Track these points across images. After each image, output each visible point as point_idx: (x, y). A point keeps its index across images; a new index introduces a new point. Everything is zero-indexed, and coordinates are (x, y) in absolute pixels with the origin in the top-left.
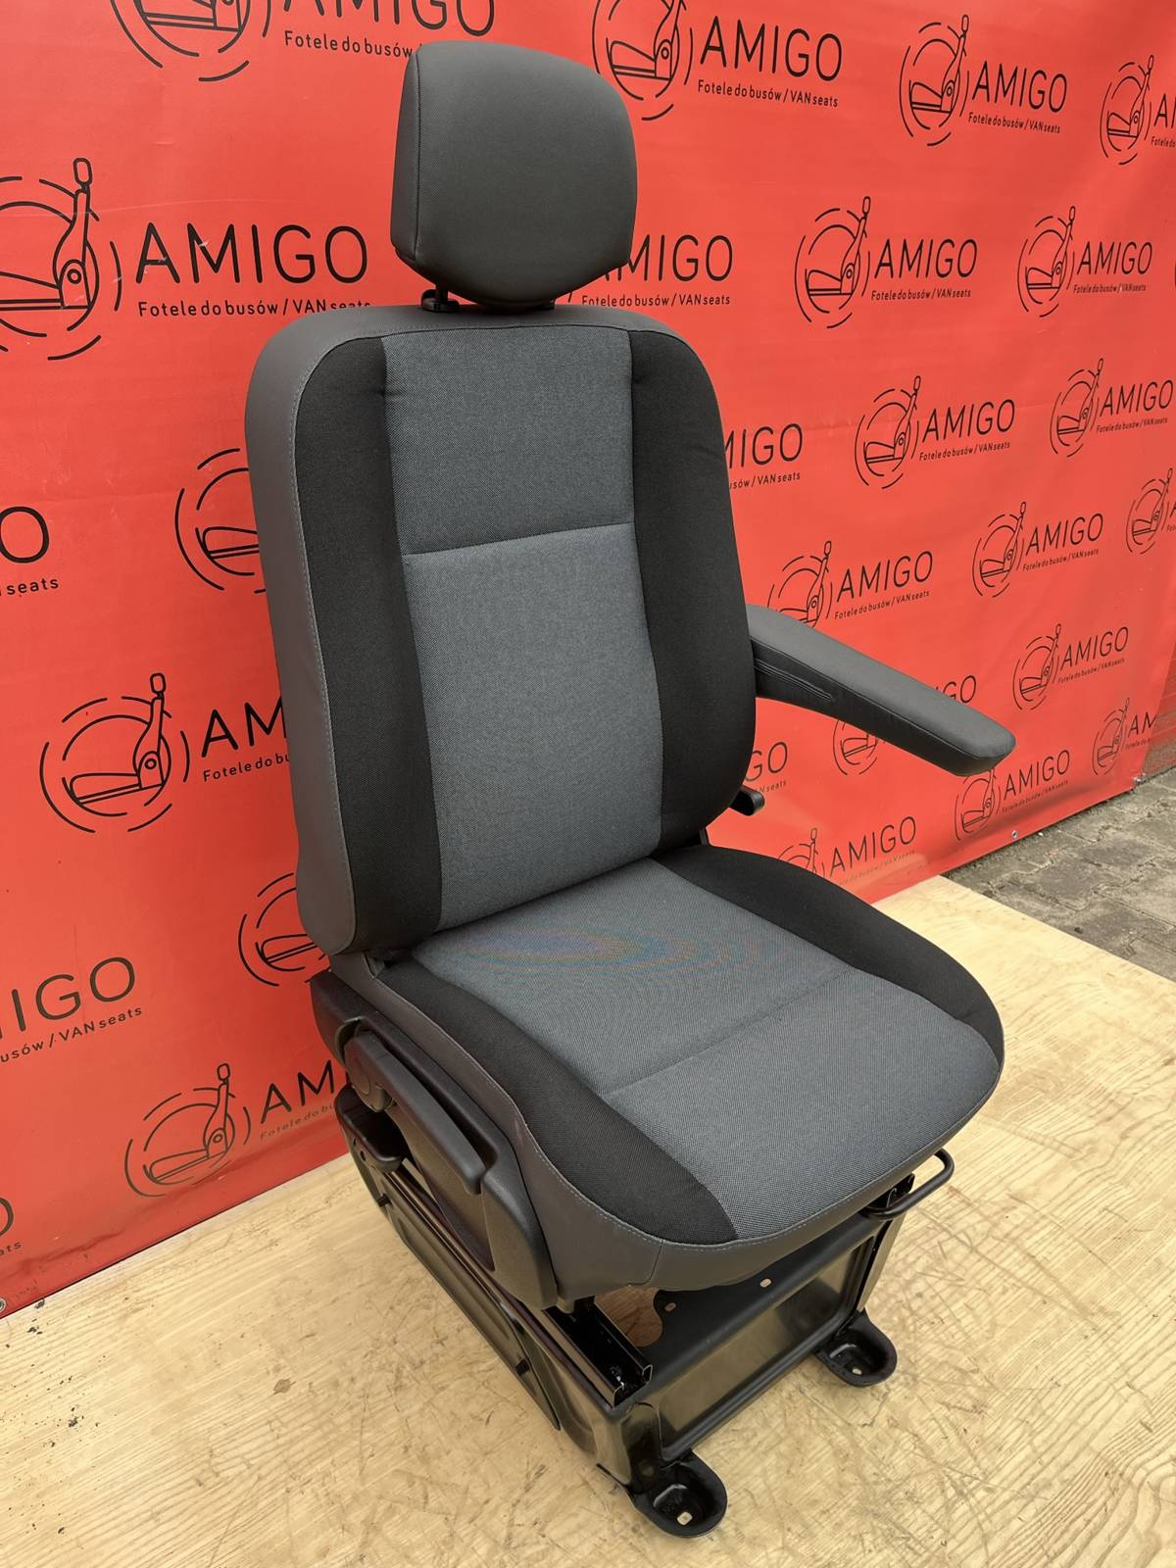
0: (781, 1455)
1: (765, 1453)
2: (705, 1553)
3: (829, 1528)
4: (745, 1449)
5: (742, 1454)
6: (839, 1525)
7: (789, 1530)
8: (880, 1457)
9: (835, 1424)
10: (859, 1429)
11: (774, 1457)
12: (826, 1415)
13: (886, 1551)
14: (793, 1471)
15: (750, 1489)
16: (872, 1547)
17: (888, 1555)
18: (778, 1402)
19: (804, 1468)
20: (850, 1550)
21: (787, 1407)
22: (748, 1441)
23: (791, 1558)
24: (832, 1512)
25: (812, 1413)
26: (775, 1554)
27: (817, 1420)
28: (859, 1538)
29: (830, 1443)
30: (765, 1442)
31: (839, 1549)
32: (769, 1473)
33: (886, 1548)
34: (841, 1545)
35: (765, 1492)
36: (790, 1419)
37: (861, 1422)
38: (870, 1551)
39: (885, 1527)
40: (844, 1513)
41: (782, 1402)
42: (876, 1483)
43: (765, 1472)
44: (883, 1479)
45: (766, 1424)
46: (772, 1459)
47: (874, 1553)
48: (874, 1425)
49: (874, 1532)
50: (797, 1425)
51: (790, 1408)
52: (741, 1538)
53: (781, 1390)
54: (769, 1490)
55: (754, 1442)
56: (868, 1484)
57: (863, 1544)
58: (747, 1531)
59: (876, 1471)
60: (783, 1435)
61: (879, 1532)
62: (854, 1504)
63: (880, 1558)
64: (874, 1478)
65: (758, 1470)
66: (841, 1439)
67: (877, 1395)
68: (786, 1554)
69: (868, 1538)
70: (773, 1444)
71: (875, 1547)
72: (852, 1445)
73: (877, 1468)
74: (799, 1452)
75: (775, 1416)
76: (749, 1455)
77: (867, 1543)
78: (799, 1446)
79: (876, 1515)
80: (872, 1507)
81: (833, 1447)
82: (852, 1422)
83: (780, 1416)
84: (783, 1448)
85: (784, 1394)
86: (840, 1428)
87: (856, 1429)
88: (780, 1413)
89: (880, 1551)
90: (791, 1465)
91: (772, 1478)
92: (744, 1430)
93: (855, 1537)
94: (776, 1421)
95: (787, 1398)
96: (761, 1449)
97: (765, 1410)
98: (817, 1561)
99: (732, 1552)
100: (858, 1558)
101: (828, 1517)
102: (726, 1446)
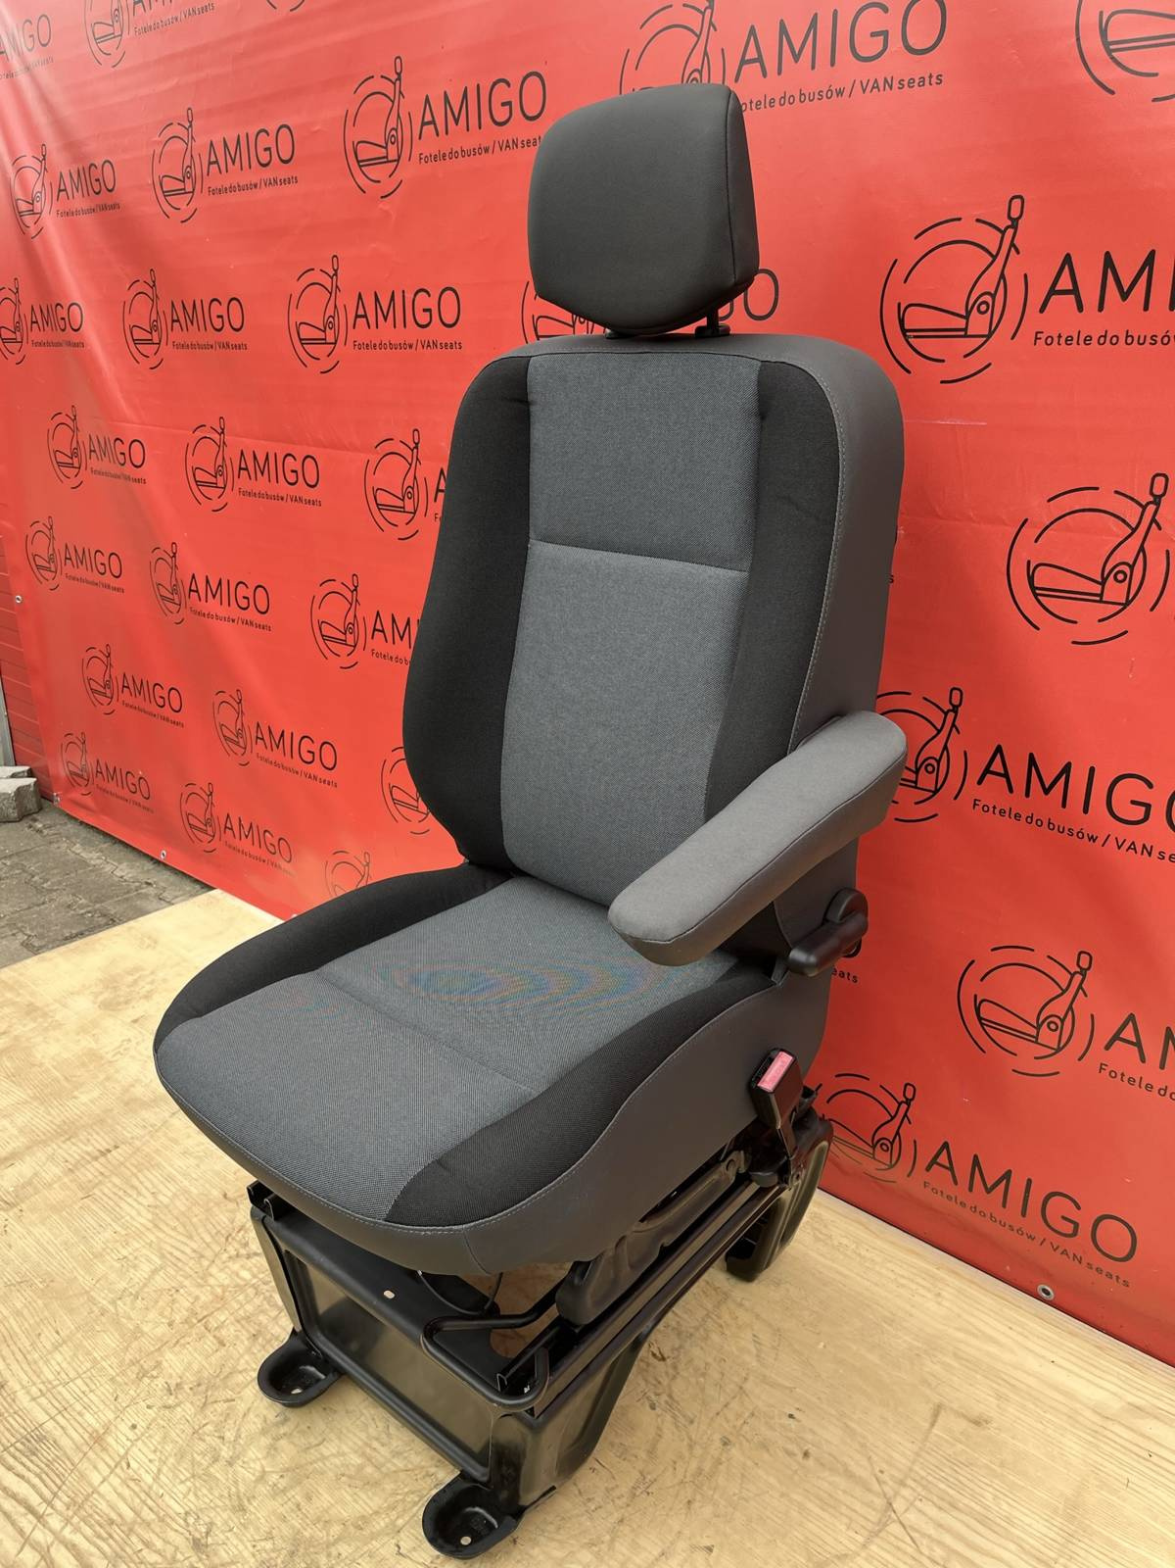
0: (360, 1468)
1: (363, 1454)
2: (265, 1412)
3: (281, 1510)
4: (367, 1437)
5: (363, 1436)
6: (284, 1519)
7: (282, 1476)
8: (360, 1561)
9: (398, 1518)
10: (394, 1541)
11: (359, 1462)
12: (411, 1508)
13: (253, 1560)
14: (343, 1478)
15: (325, 1443)
16: (259, 1548)
17: (248, 1562)
18: (423, 1464)
19: (348, 1489)
20: (257, 1529)
21: (416, 1472)
22: (377, 1439)
23: (253, 1479)
24: (299, 1513)
25: (412, 1496)
26: (258, 1468)
27: (403, 1500)
28: (270, 1537)
29: (376, 1513)
30: (376, 1454)
31: (259, 1519)
32: (342, 1458)
33: (257, 1561)
34: (263, 1521)
35: (322, 1454)
36: (402, 1475)
37: (401, 1544)
38: (254, 1546)
39: (279, 1561)
40: (297, 1524)
41: (423, 1467)
42: (329, 1555)
43: (344, 1454)
44: (334, 1562)
45: (397, 1454)
46: (357, 1460)
47: (251, 1549)
48: (400, 1557)
49: (273, 1551)
50: (396, 1481)
51: (416, 1475)
52: (277, 1439)
53: (437, 1466)
54: (324, 1458)
55: (375, 1444)
56: (328, 1547)
57: (261, 1540)
58: (283, 1442)
59: (343, 1556)
60: (384, 1469)
61: (273, 1555)
62: (306, 1533)
63: (246, 1554)
64: (334, 1553)
65: (345, 1449)
66: (381, 1523)
67: (439, 1561)
68: (257, 1474)
69: (268, 1545)
70: (374, 1461)
71: (258, 1551)
72: (372, 1533)
73: (346, 1557)
74: (365, 1485)
75: (405, 1462)
76: (362, 1440)
77: (263, 1544)
78: (370, 1484)
79: (292, 1554)
80: (302, 1550)
81: (371, 1515)
82: (402, 1534)
83: (406, 1466)
84: (369, 1470)
85: (433, 1470)
86: (393, 1523)
87: (393, 1538)
88: (410, 1466)
89: (254, 1555)
90: (350, 1477)
91: (337, 1461)
92: (389, 1435)
93: (270, 1533)
94: (400, 1463)
95: (427, 1472)
96: (368, 1450)
97: (412, 1452)
98: (248, 1500)
99: (264, 1432)
100: (248, 1536)
101: (292, 1510)
102: (370, 1421)
